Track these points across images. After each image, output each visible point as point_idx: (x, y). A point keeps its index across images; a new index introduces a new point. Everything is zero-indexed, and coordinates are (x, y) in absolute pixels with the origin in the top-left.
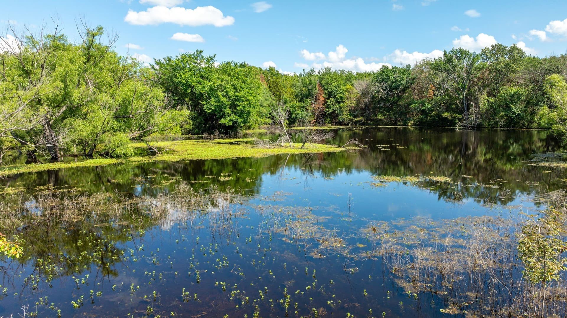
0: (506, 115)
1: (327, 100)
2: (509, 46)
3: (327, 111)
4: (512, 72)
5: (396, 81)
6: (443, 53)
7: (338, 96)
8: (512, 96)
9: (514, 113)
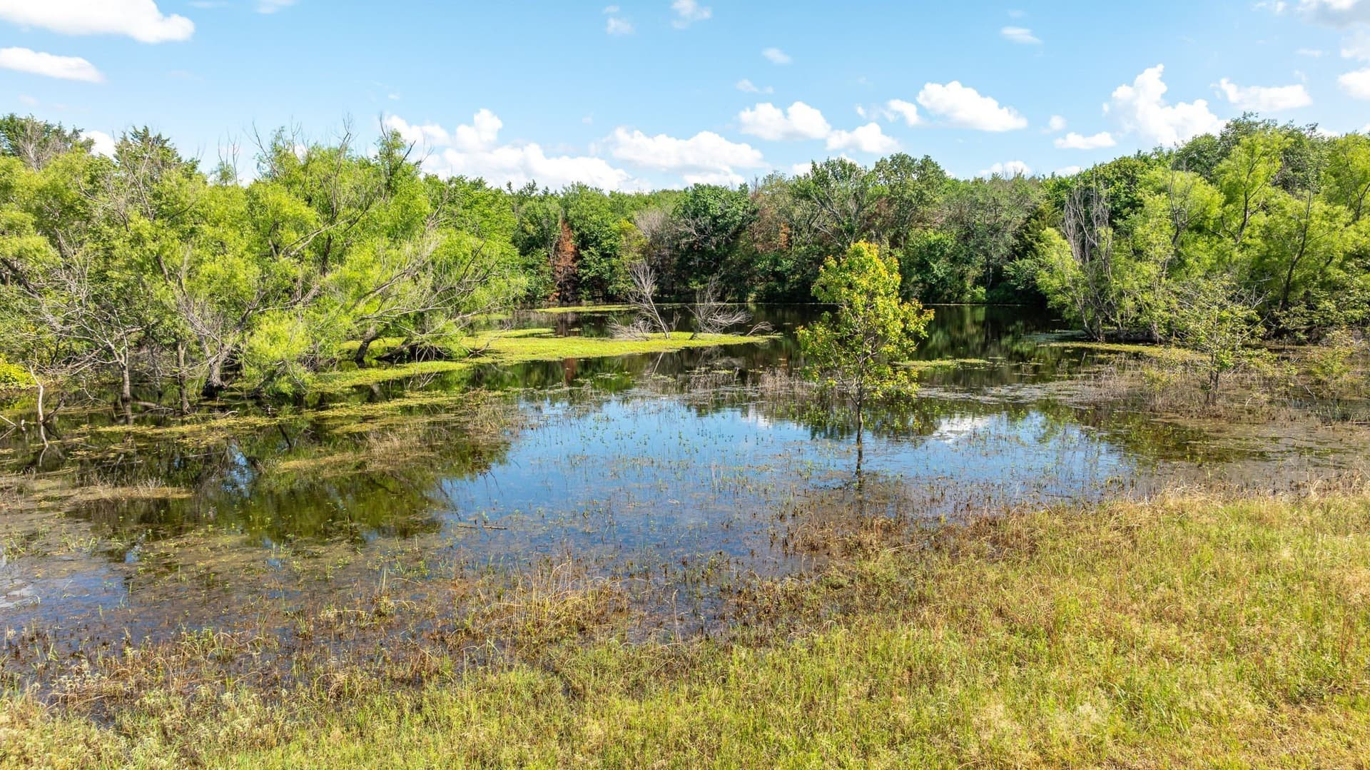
0: (923, 281)
1: (582, 252)
2: (919, 157)
3: (584, 275)
4: (927, 204)
5: (723, 216)
6: (811, 166)
7: (604, 244)
8: (931, 247)
9: (936, 277)
